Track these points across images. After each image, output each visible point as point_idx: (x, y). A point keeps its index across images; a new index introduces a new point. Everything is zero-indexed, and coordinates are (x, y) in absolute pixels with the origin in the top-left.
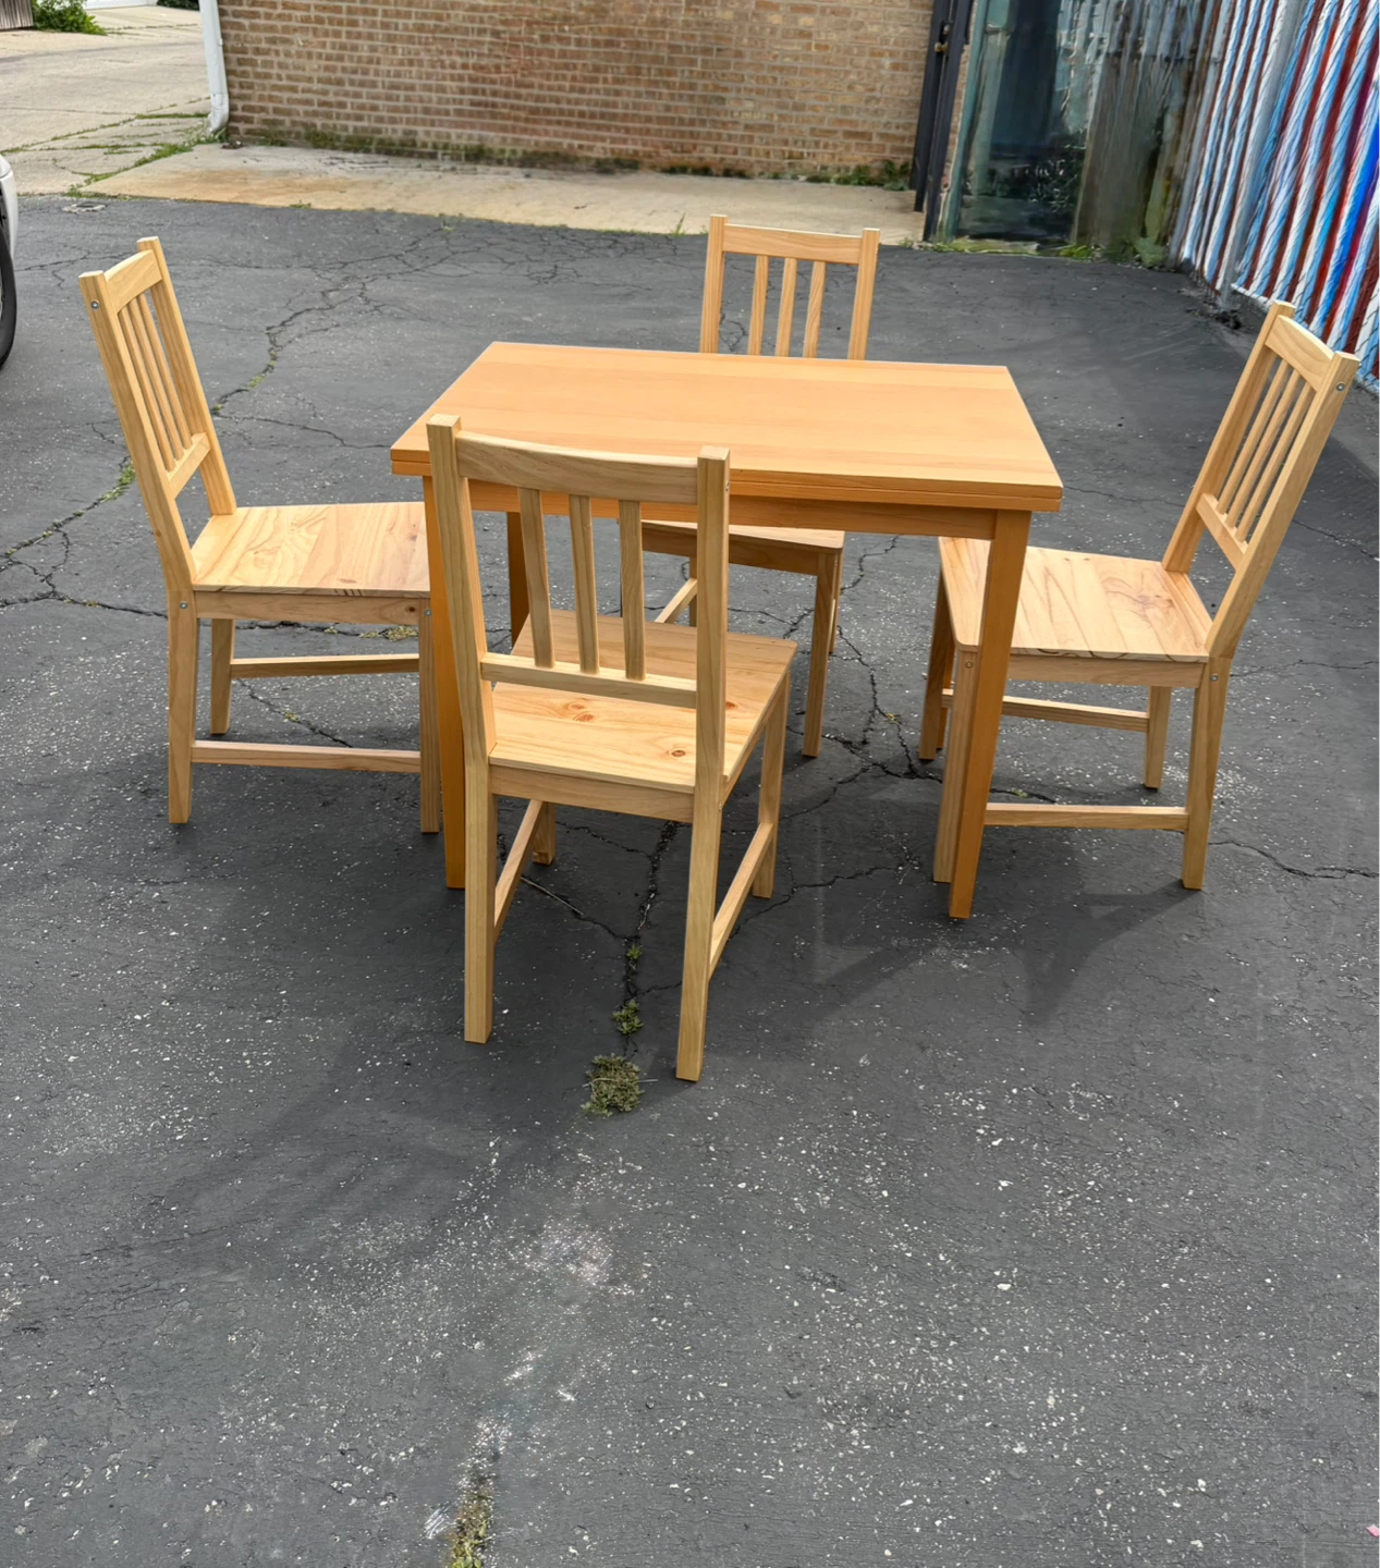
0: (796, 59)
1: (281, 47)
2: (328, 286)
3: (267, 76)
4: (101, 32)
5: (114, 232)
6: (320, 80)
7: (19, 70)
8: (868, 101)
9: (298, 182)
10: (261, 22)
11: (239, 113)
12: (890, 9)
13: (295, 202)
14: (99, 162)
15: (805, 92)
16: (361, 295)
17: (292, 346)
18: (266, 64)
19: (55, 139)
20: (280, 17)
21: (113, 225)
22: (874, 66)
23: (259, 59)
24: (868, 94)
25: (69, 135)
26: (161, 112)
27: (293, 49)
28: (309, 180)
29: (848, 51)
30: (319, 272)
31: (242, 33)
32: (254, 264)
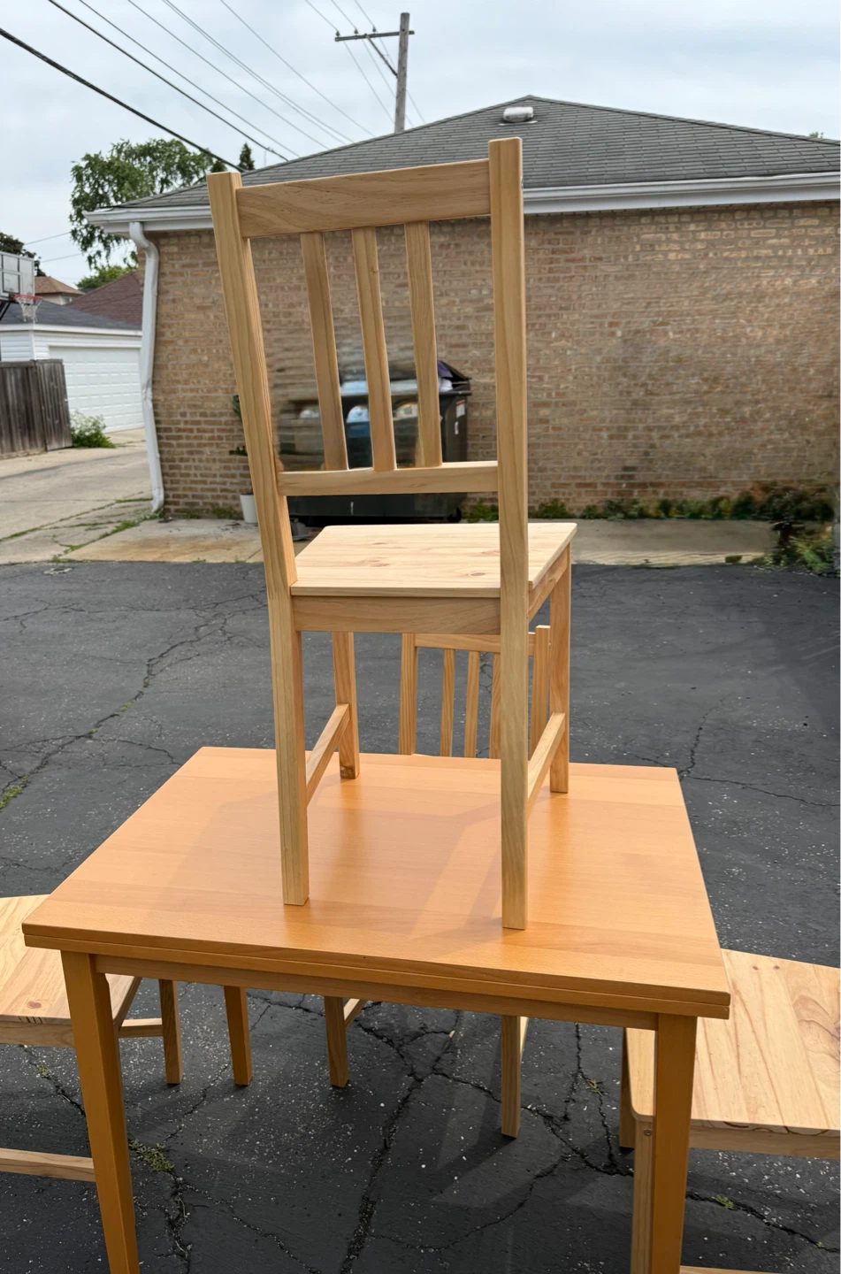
0: (539, 438)
1: (196, 457)
2: (201, 623)
3: (188, 475)
4: (112, 446)
5: (71, 588)
6: (221, 476)
7: (56, 475)
8: (592, 462)
9: (202, 543)
10: (184, 441)
11: (170, 499)
12: (604, 399)
13: (195, 559)
14: (81, 535)
15: (547, 459)
16: (221, 629)
17: (162, 674)
18: (186, 468)
19: (62, 520)
20: (195, 438)
21: (72, 583)
22: (595, 438)
23: (183, 465)
24: (592, 457)
25: (71, 517)
26: (132, 498)
27: (204, 457)
28: (209, 542)
29: (577, 429)
30: (198, 612)
31: (172, 449)
32: (156, 608)
